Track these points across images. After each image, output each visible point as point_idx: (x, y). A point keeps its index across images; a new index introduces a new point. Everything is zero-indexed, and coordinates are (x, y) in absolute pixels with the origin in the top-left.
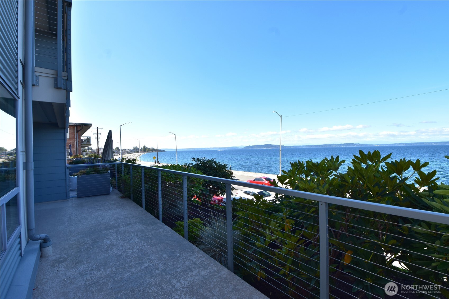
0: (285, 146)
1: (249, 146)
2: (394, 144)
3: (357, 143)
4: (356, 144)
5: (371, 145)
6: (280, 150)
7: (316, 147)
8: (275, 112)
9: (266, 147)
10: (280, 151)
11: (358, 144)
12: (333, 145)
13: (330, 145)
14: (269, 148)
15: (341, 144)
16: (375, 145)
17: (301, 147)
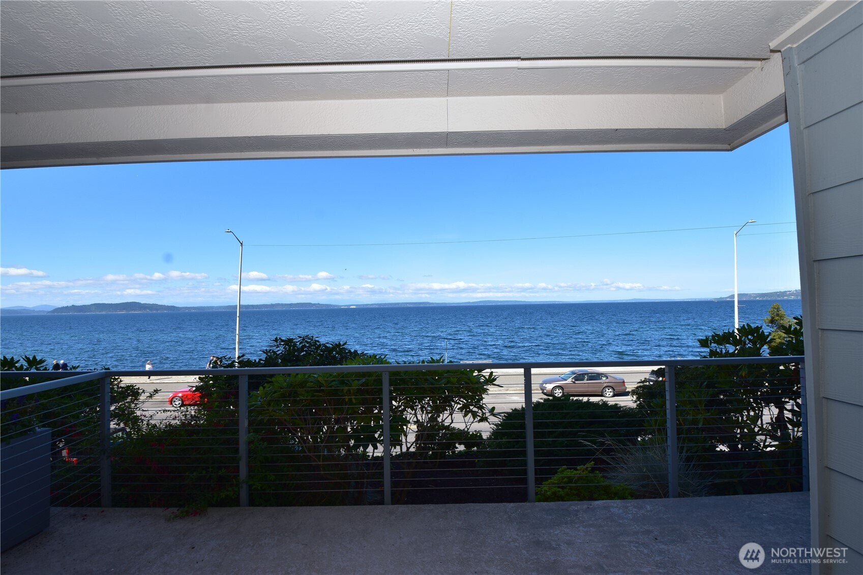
0: (177, 307)
1: (70, 305)
2: (366, 305)
3: (317, 303)
4: (314, 304)
5: (337, 306)
6: (238, 315)
7: (247, 310)
8: (231, 232)
9: (124, 309)
10: (238, 318)
11: (319, 304)
12: (278, 305)
13: (272, 305)
14: (135, 310)
15: (291, 305)
16: (343, 306)
17: (214, 310)
